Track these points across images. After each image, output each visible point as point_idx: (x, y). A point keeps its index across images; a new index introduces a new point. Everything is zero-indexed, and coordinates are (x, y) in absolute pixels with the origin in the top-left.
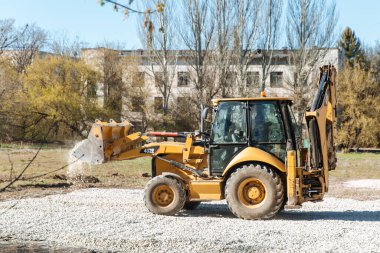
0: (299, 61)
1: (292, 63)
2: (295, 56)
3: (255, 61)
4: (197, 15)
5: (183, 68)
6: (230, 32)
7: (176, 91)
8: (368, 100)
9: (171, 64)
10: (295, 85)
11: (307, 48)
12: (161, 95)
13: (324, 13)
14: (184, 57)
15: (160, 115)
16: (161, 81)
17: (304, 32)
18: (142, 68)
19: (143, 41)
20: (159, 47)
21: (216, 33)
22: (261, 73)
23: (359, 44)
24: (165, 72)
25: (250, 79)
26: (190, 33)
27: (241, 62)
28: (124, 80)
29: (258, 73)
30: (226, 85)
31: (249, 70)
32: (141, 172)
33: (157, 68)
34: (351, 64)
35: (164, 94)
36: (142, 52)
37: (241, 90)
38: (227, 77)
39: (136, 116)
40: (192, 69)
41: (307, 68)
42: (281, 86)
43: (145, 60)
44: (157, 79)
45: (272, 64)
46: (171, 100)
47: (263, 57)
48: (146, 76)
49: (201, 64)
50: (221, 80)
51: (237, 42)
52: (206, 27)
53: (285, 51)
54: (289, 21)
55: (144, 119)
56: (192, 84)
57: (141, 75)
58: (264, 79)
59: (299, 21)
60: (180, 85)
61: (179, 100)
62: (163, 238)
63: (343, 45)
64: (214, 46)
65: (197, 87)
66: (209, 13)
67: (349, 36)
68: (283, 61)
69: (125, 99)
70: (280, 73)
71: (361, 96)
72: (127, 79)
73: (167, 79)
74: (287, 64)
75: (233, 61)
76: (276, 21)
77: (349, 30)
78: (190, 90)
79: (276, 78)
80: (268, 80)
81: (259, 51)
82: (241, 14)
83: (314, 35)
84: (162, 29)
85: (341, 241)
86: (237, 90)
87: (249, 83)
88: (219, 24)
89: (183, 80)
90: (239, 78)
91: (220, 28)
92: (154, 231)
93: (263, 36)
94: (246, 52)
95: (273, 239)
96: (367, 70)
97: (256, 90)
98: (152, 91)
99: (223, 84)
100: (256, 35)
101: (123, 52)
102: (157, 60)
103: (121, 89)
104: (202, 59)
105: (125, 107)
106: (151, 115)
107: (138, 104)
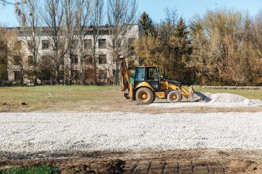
0: (115, 32)
1: (111, 34)
2: (113, 30)
3: (89, 33)
4: (53, 6)
5: (45, 38)
6: (73, 16)
7: (41, 52)
8: (157, 55)
9: (38, 35)
10: (114, 47)
11: (120, 24)
12: (32, 55)
13: (129, 4)
14: (45, 31)
15: (32, 67)
16: (32, 46)
17: (118, 15)
18: (20, 38)
19: (19, 22)
20: (30, 25)
21: (64, 16)
22: (93, 40)
23: (151, 22)
24: (34, 41)
25: (86, 44)
26: (49, 17)
27: (80, 34)
28: (8, 46)
29: (91, 40)
30: (72, 47)
31: (85, 38)
32: (21, 102)
33: (29, 38)
34: (146, 34)
35: (34, 54)
36: (19, 28)
37: (81, 50)
38: (72, 43)
39: (17, 68)
40: (51, 38)
41: (120, 36)
42: (105, 47)
43: (21, 33)
44: (29, 44)
45: (99, 34)
46: (38, 57)
47: (94, 30)
48: (22, 43)
49: (56, 35)
50: (69, 44)
51: (78, 21)
52: (59, 13)
53: (107, 26)
54: (108, 9)
55: (22, 69)
56: (51, 48)
57: (19, 42)
58: (95, 44)
59: (115, 8)
60: (43, 48)
61: (43, 57)
62: (35, 141)
63: (141, 22)
64: (64, 24)
65: (54, 50)
66: (60, 4)
67: (145, 17)
68: (106, 32)
69: (9, 58)
70: (104, 40)
71: (153, 53)
72: (10, 44)
73: (35, 44)
74: (108, 34)
75: (76, 33)
76: (101, 8)
77: (145, 13)
78: (49, 51)
79: (102, 42)
80: (97, 44)
81: (91, 27)
82: (79, 5)
83: (124, 17)
84: (31, 15)
85: (143, 138)
86: (79, 50)
87: (86, 46)
88: (66, 11)
89: (46, 45)
90: (79, 43)
91: (67, 13)
92: (29, 138)
93: (93, 18)
94: (83, 27)
95: (102, 139)
96: (156, 37)
97: (90, 50)
98: (26, 52)
99: (70, 47)
100: (89, 17)
101: (7, 29)
102: (29, 33)
103: (7, 51)
104: (56, 32)
105: (9, 62)
106: (26, 67)
107: (18, 60)
